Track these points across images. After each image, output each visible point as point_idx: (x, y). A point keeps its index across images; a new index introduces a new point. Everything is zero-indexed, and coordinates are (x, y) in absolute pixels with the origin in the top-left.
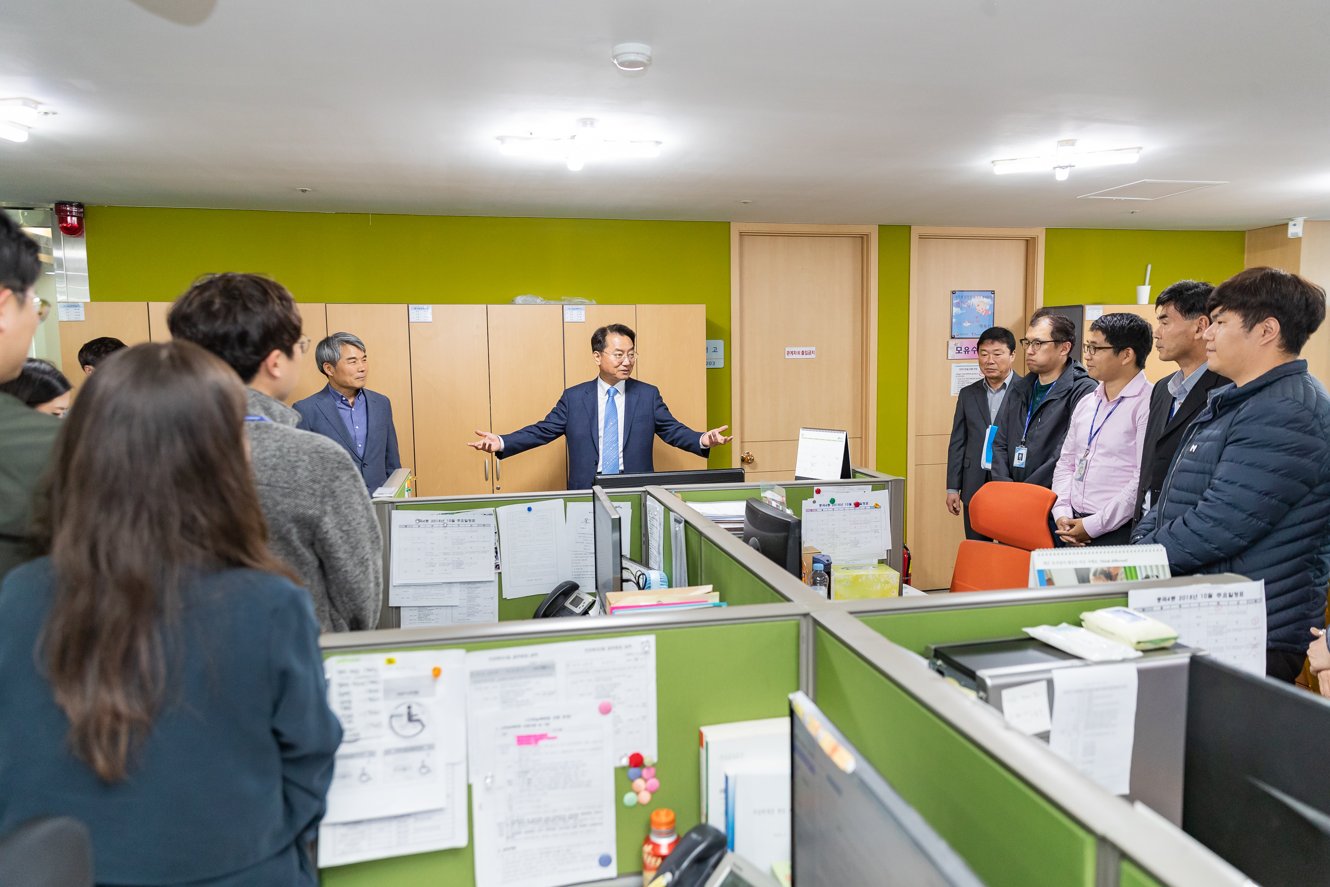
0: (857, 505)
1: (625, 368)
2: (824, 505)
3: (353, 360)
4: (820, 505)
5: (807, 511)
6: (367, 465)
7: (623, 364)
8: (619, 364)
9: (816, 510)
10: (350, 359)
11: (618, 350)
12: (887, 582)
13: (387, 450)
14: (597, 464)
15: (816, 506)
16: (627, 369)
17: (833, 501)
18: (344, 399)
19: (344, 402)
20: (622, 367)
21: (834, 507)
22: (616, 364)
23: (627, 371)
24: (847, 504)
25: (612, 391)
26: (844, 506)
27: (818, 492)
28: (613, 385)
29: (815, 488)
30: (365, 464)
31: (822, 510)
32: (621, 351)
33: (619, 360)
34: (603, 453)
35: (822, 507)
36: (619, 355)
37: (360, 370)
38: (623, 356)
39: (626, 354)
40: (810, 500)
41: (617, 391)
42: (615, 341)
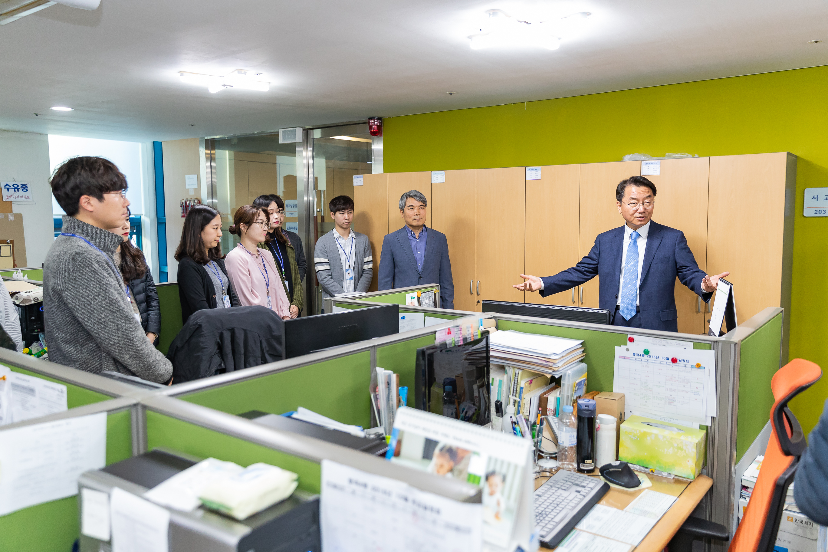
0: (674, 361)
1: (640, 215)
2: (638, 355)
3: (411, 207)
4: (634, 354)
5: (620, 357)
6: (423, 278)
7: (638, 211)
8: (634, 212)
9: (629, 358)
10: (409, 206)
11: (633, 199)
12: (680, 449)
13: (440, 270)
14: (617, 297)
15: (629, 354)
16: (642, 216)
17: (646, 352)
18: (412, 233)
19: (413, 235)
20: (637, 215)
21: (649, 358)
22: (631, 212)
23: (642, 217)
24: (664, 358)
25: (634, 235)
26: (660, 359)
27: (631, 340)
28: (635, 230)
29: (629, 336)
30: (421, 277)
31: (636, 360)
32: (635, 199)
33: (634, 209)
34: (623, 289)
35: (636, 356)
36: (634, 203)
37: (415, 214)
38: (639, 204)
39: (641, 202)
40: (623, 347)
41: (640, 235)
42: (633, 191)
